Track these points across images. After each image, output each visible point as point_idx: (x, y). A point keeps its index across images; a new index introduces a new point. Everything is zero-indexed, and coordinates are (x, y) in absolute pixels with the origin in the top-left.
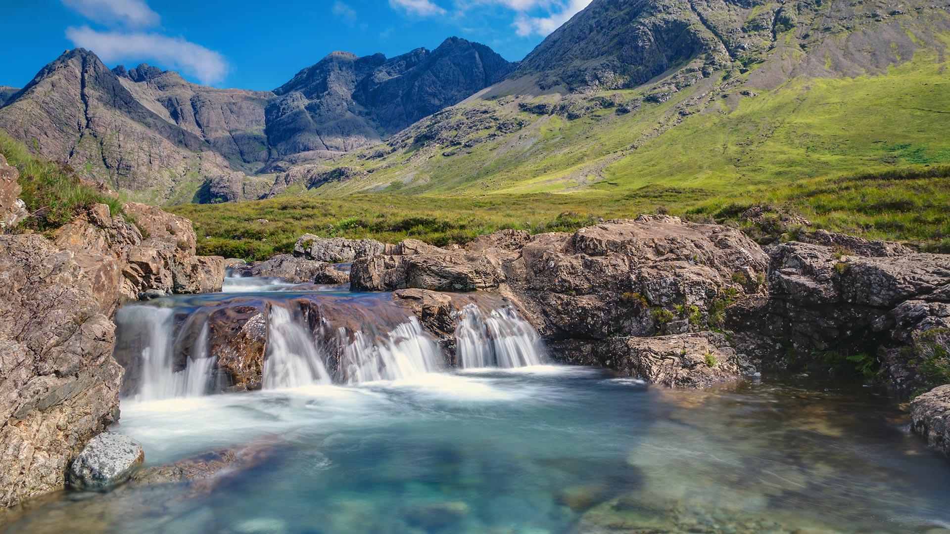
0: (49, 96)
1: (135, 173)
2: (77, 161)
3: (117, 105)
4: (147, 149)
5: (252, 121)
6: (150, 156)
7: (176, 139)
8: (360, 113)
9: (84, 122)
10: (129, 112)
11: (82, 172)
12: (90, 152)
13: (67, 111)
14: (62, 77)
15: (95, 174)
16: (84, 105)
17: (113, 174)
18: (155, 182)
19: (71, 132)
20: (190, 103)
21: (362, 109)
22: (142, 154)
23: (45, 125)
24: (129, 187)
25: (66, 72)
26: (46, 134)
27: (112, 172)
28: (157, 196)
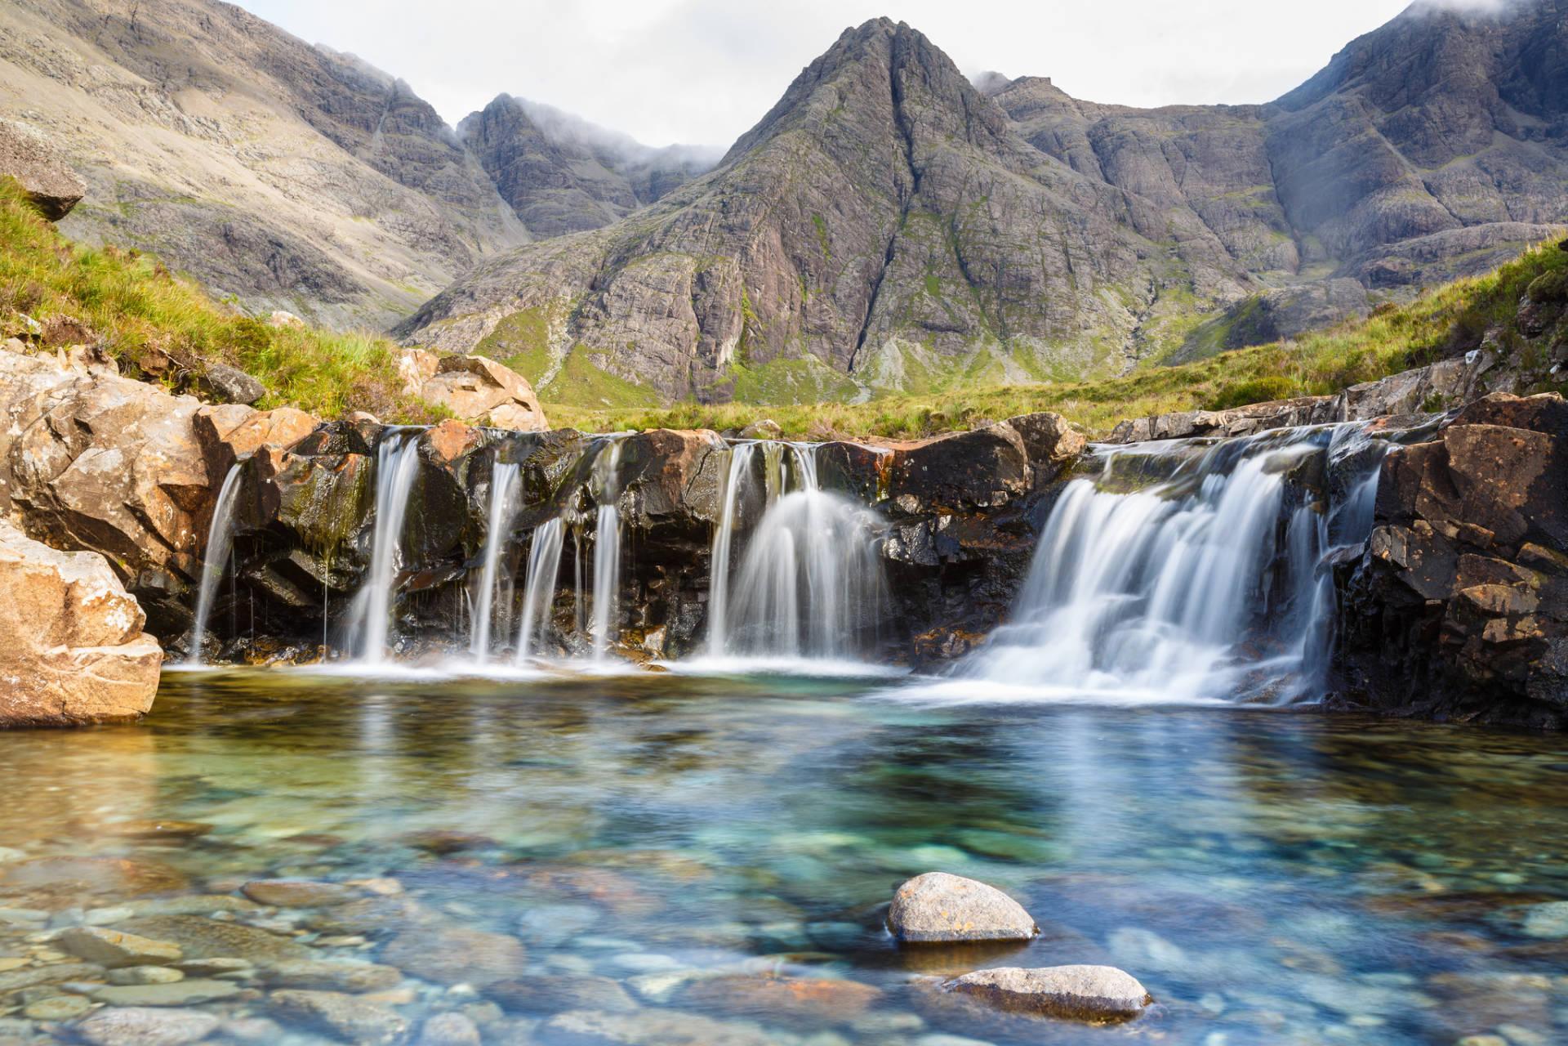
0: (835, 121)
1: (1041, 297)
2: (906, 270)
3: (973, 136)
4: (1057, 237)
5: (1239, 175)
6: (1066, 253)
7: (1112, 214)
8: (1529, 133)
9: (908, 179)
10: (1000, 153)
11: (920, 295)
12: (931, 247)
13: (874, 154)
14: (855, 78)
15: (948, 300)
16: (904, 142)
17: (988, 300)
18: (1093, 316)
19: (885, 202)
20: (1086, 142)
21: (1529, 121)
22: (1049, 250)
23: (837, 185)
24: (1034, 330)
25: (862, 68)
26: (837, 206)
27: (984, 294)
28: (1107, 353)
